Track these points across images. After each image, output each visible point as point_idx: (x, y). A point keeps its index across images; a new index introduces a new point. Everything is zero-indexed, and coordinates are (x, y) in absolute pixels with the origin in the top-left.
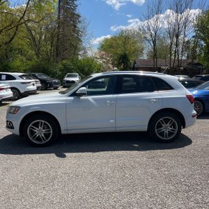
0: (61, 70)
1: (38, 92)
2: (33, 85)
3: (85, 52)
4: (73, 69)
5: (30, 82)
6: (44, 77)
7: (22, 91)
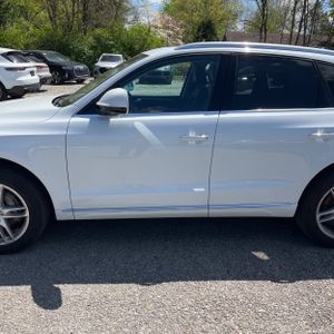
0: (92, 48)
1: (43, 87)
2: (32, 73)
3: (136, 18)
4: (112, 46)
5: (24, 68)
6: (60, 60)
7: (8, 86)
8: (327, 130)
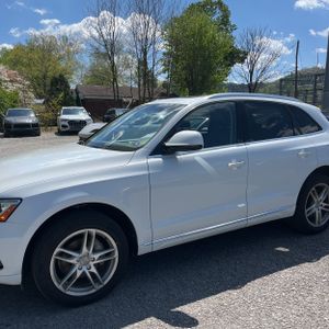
8: (306, 150)
